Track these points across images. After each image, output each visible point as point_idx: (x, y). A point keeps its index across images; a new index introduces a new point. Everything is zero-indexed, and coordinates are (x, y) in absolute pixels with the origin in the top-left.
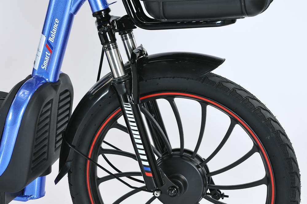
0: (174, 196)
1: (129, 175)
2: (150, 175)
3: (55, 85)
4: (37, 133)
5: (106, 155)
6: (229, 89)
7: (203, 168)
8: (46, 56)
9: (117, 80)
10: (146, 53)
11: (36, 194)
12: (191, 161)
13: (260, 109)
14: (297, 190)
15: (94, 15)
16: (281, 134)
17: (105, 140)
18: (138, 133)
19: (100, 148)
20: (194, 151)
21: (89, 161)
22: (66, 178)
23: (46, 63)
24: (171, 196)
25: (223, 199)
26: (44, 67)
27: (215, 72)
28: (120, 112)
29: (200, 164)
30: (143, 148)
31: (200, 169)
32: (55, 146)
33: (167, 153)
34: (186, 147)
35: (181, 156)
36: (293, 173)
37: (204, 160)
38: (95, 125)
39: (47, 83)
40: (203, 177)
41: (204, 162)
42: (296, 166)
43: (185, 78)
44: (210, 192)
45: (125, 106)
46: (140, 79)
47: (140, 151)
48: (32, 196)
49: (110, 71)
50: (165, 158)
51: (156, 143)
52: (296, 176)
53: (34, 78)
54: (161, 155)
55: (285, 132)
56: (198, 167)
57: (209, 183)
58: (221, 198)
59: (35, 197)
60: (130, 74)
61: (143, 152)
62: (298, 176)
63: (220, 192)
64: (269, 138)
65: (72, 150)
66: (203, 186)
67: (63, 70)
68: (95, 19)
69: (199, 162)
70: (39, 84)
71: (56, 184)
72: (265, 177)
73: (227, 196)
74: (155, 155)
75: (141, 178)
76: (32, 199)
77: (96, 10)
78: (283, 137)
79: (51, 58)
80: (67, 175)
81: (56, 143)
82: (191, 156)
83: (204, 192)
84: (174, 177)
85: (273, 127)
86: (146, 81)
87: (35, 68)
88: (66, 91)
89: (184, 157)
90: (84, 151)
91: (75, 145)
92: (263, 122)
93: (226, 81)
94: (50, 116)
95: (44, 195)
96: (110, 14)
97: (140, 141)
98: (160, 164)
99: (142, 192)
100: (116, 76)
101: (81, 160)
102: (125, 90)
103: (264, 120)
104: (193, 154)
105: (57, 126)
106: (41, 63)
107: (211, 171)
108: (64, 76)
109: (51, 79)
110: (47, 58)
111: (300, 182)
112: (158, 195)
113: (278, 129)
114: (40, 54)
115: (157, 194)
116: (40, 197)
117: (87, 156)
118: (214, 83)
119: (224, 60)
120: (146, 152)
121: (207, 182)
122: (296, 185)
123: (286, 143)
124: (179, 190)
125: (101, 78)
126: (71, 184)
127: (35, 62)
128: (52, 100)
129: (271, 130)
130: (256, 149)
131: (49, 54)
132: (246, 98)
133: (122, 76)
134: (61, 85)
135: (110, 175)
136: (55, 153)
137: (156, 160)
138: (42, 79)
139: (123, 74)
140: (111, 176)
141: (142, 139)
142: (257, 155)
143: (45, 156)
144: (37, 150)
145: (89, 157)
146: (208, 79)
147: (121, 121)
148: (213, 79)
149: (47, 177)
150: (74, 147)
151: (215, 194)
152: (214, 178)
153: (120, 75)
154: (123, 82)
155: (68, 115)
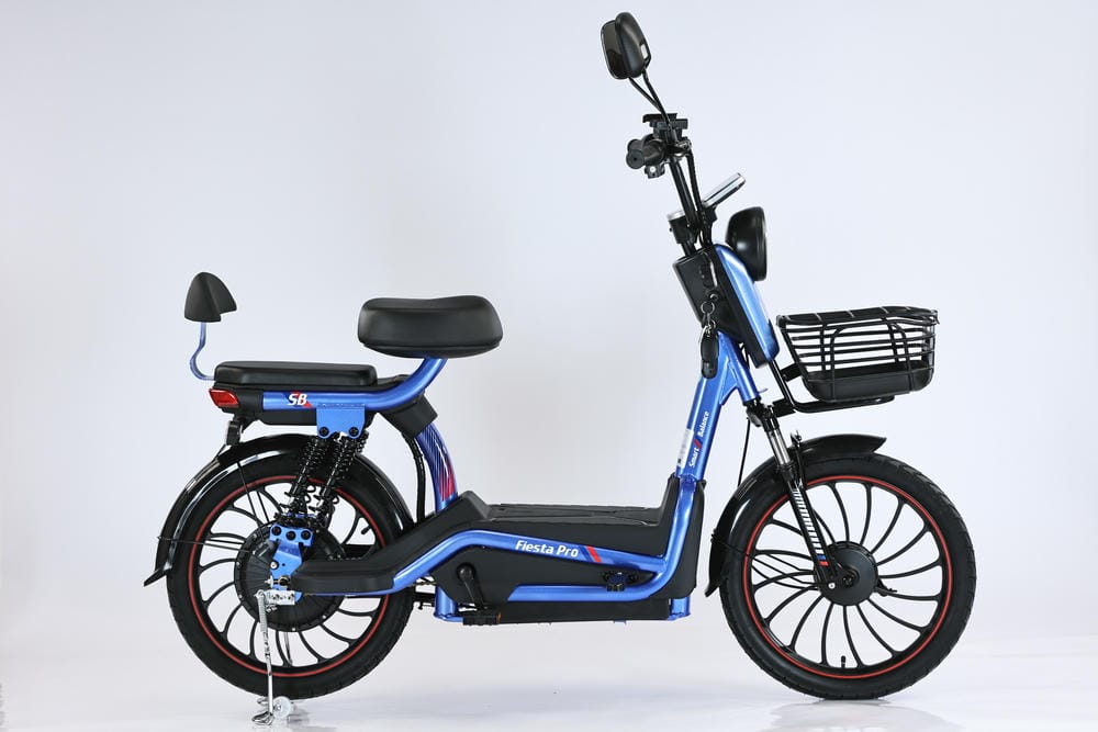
1: (806, 572)
8: (695, 452)
9: (783, 468)
15: (745, 404)
18: (809, 520)
19: (754, 550)
23: (694, 460)
26: (692, 464)
27: (877, 452)
30: (816, 536)
34: (852, 539)
41: (869, 554)
45: (793, 492)
60: (795, 460)
68: (746, 408)
69: (865, 554)
71: (705, 599)
72: (939, 558)
76: (680, 616)
77: (747, 399)
79: (699, 453)
82: (857, 548)
87: (680, 466)
95: (690, 613)
96: (762, 402)
100: (782, 463)
106: (689, 460)
109: (697, 477)
110: (696, 455)
114: (687, 451)
116: (685, 616)
119: (886, 439)
120: (819, 539)
127: (680, 460)
130: (927, 528)
131: (697, 450)
135: (767, 579)
139: (789, 461)
140: (769, 581)
142: (928, 535)
146: (871, 460)
148: (875, 460)
150: (731, 547)
153: (786, 461)
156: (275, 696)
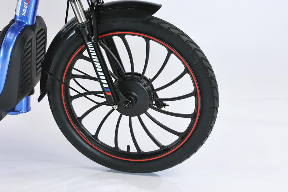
0: (128, 108)
2: (110, 94)
3: (33, 27)
4: (23, 65)
5: (76, 79)
6: (165, 28)
7: (149, 87)
8: (25, 5)
9: (81, 25)
10: (102, 2)
11: (24, 109)
12: (140, 82)
13: (188, 42)
14: (216, 99)
16: (203, 60)
17: (74, 67)
18: (99, 64)
19: (70, 74)
20: (142, 74)
21: (63, 85)
22: (46, 97)
23: (25, 10)
24: (125, 108)
25: (165, 107)
26: (24, 14)
27: (155, 15)
28: (84, 47)
29: (147, 84)
30: (103, 75)
31: (146, 87)
32: (36, 73)
33: (122, 76)
34: (136, 71)
35: (133, 79)
36: (213, 87)
37: (149, 80)
38: (66, 57)
39: (27, 27)
40: (149, 93)
41: (149, 82)
42: (215, 83)
43: (133, 21)
44: (155, 103)
45: (88, 44)
46: (98, 23)
47: (101, 77)
48: (21, 111)
49: (75, 16)
50: (120, 80)
51: (114, 69)
52: (215, 90)
53: (16, 23)
54: (117, 78)
55: (206, 58)
56: (145, 86)
57: (154, 97)
58: (163, 107)
59: (24, 111)
60: (90, 19)
61: (104, 78)
62: (217, 89)
63: (163, 103)
64: (195, 64)
65: (49, 77)
66: (149, 99)
67: (38, 13)
69: (145, 82)
70: (21, 28)
71: (39, 102)
72: (194, 91)
73: (168, 105)
74: (112, 78)
75: (103, 95)
76: (21, 113)
78: (205, 62)
80: (47, 94)
81: (37, 70)
82: (140, 78)
83: (150, 104)
84: (127, 95)
85: (197, 55)
86: (103, 24)
87: (16, 14)
88: (42, 30)
89: (135, 80)
90: (59, 77)
91: (52, 73)
92: (190, 52)
93: (162, 22)
94: (31, 52)
95: (30, 110)
97: (101, 70)
98: (117, 85)
99: (103, 106)
101: (57, 84)
102: (87, 32)
103: (191, 50)
104: (141, 76)
105: (36, 52)
106: (21, 10)
107: (155, 88)
108: (39, 18)
109: (30, 23)
110: (25, 7)
111: (218, 93)
112: (117, 108)
113: (201, 56)
115: (115, 108)
116: (27, 112)
117: (61, 81)
118: (153, 24)
119: (161, 7)
120: (106, 77)
121: (152, 97)
122: (215, 96)
123: (207, 66)
124: (131, 103)
125: (68, 21)
126: (51, 101)
127: (16, 9)
128: (32, 39)
129: (196, 58)
130: (186, 71)
131: (27, 4)
132: (178, 35)
133: (85, 22)
134: (37, 27)
135: (78, 94)
136: (36, 78)
137: (114, 82)
138: (23, 23)
139: (85, 20)
140: (80, 95)
141: (102, 68)
142: (187, 76)
143: (29, 81)
144: (24, 77)
145: (63, 82)
146: (149, 21)
147: (86, 53)
148: (153, 21)
149: (32, 96)
150: (51, 74)
151: (159, 104)
152: (158, 93)
153: (83, 21)
154: (86, 26)
155: (44, 53)
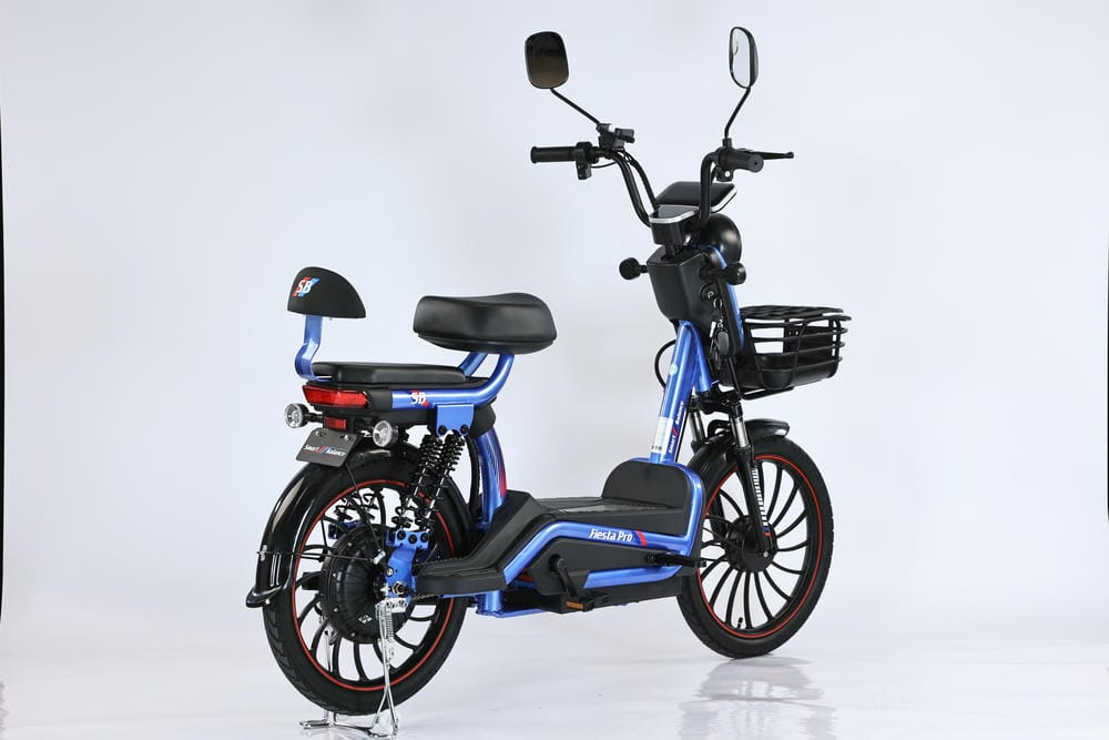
8: (672, 439)
23: (672, 447)
26: (671, 451)
114: (667, 438)
156: (395, 705)
